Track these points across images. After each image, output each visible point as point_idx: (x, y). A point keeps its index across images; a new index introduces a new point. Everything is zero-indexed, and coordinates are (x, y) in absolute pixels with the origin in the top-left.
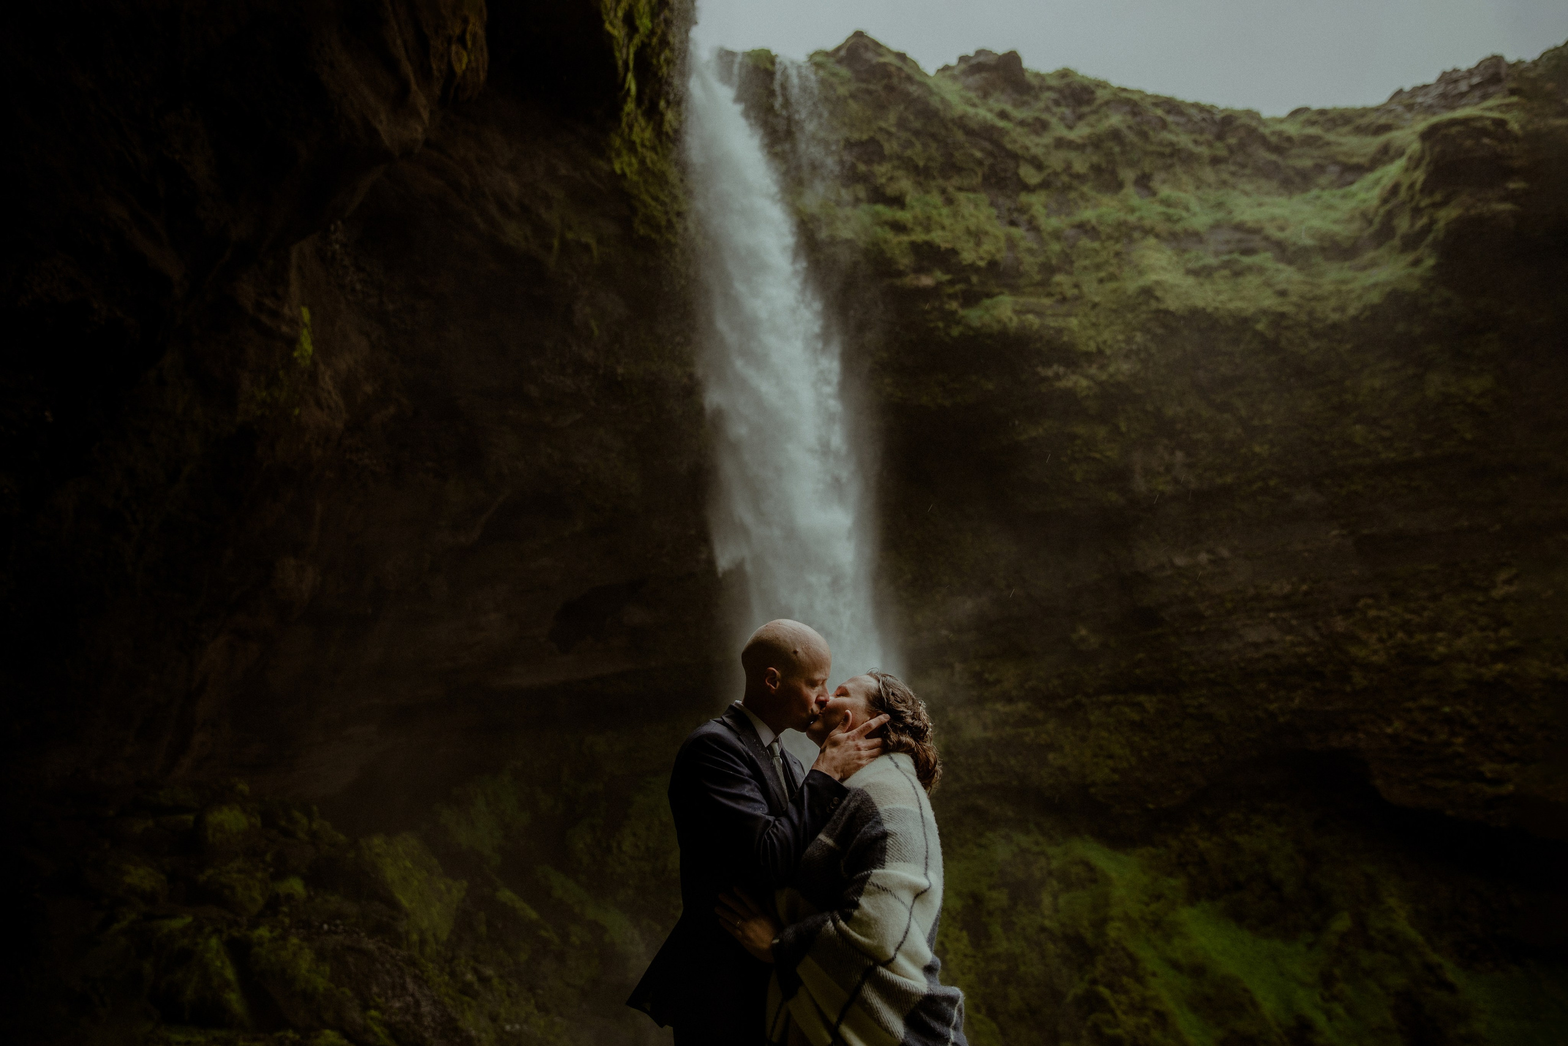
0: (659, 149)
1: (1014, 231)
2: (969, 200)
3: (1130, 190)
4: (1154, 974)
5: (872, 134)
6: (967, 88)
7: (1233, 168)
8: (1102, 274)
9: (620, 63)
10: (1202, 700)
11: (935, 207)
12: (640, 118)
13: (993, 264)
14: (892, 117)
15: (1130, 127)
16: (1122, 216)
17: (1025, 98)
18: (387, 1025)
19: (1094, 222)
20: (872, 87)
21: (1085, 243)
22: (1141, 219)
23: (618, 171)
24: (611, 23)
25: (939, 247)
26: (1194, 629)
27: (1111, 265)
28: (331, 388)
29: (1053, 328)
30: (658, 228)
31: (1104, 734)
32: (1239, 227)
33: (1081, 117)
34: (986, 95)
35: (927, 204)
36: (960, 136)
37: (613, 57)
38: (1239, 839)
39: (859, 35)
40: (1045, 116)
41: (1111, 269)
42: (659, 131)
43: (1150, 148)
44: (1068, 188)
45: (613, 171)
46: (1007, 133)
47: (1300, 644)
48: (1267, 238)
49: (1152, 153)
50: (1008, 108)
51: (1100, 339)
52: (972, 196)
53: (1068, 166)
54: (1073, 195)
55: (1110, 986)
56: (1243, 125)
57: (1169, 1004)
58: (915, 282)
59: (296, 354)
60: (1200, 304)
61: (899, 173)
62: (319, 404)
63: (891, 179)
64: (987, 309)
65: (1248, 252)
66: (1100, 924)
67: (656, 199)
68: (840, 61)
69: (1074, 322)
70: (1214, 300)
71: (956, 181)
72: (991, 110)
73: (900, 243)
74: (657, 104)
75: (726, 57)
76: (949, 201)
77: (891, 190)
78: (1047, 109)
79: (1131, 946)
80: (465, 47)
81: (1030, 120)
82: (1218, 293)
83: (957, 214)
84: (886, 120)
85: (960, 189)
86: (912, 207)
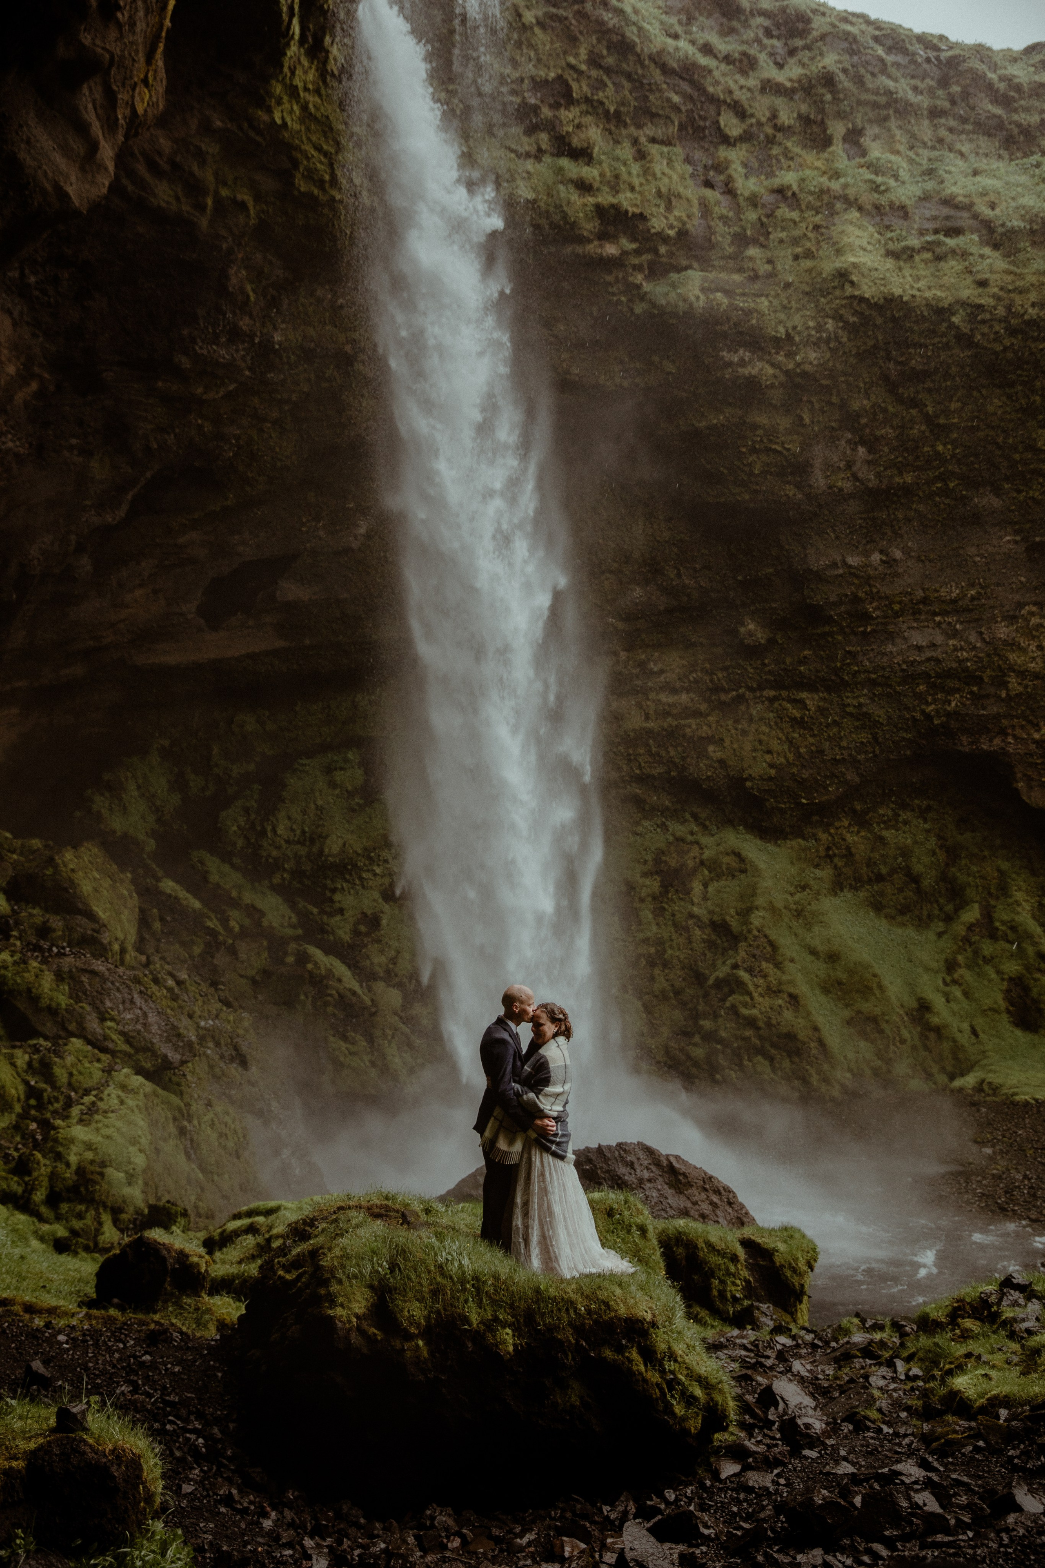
0: (323, 92)
1: (708, 193)
2: (662, 154)
3: (838, 147)
4: (792, 961)
5: (560, 71)
6: (669, 10)
7: (952, 123)
8: (799, 250)
9: (285, 9)
10: (862, 700)
13: (683, 233)
14: (583, 52)
15: (845, 71)
16: (825, 181)
17: (735, 23)
18: (123, 1033)
19: (795, 187)
20: (561, 12)
21: (785, 212)
22: (845, 186)
23: (279, 121)
25: (627, 212)
26: (861, 629)
27: (809, 240)
29: (742, 309)
30: (321, 184)
31: (765, 729)
32: (948, 202)
33: (792, 52)
34: (690, 19)
35: (617, 159)
36: (657, 76)
38: (885, 833)
40: (755, 50)
41: (809, 245)
42: (323, 73)
43: (864, 96)
44: (771, 141)
45: (273, 121)
46: (710, 72)
47: (962, 649)
48: (975, 216)
49: (866, 103)
50: (714, 39)
51: (789, 325)
52: (665, 149)
53: (774, 116)
54: (775, 151)
55: (750, 970)
56: (971, 70)
57: (803, 988)
58: (599, 251)
60: (897, 291)
61: (588, 120)
63: (579, 126)
64: (674, 286)
65: (955, 232)
66: (745, 913)
67: (318, 149)
69: (764, 303)
70: (912, 287)
71: (649, 130)
72: (693, 42)
73: (584, 205)
74: (322, 41)
76: (641, 156)
77: (576, 142)
78: (758, 40)
79: (772, 934)
80: (147, 85)
81: (737, 55)
82: (918, 279)
83: (646, 172)
84: (576, 55)
85: (653, 140)
86: (600, 163)
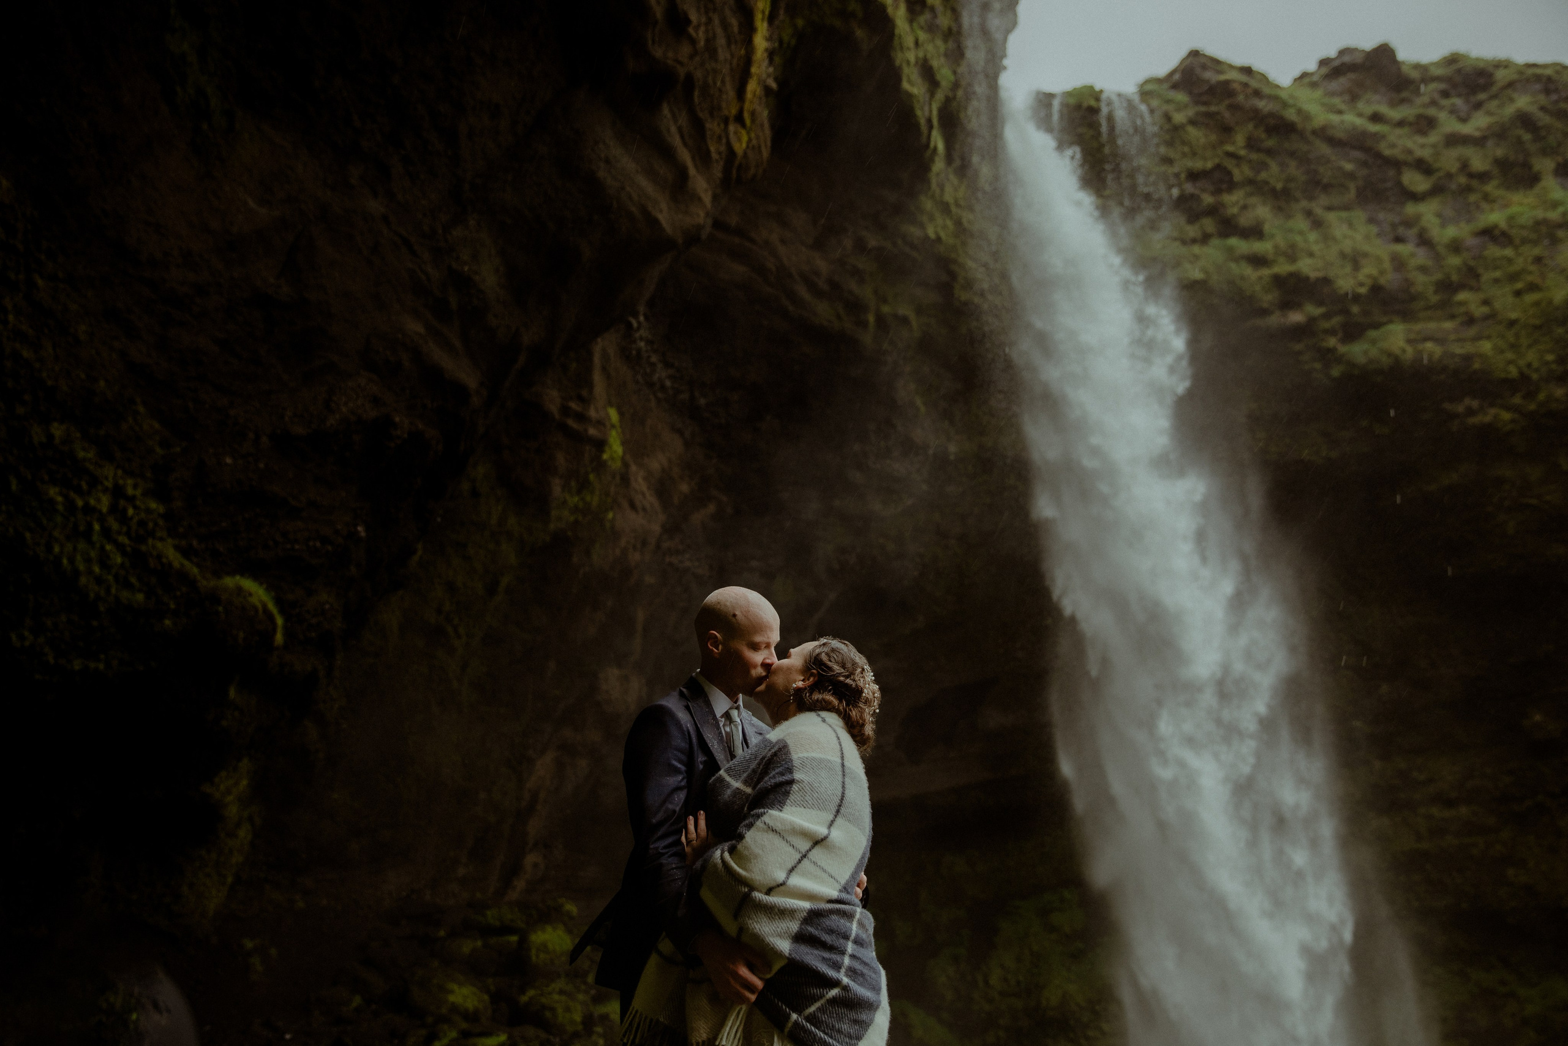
1: (1399, 248)
2: (1341, 219)
3: (1549, 182)
5: (1217, 161)
6: (1333, 94)
8: (1519, 285)
9: (923, 122)
11: (1301, 233)
12: (952, 177)
13: (1376, 289)
14: (1240, 139)
15: (1542, 109)
16: (1540, 214)
17: (1405, 94)
19: (1503, 225)
20: (1213, 109)
21: (1494, 251)
23: (932, 235)
24: (910, 82)
25: (1308, 278)
27: (1530, 273)
28: (644, 488)
29: (1460, 355)
30: (980, 292)
33: (1478, 106)
34: (1354, 98)
35: (1291, 230)
36: (1325, 149)
37: (915, 116)
39: (1195, 54)
40: (1432, 112)
41: (1530, 278)
42: (973, 188)
44: (1469, 189)
45: (927, 237)
46: (1383, 137)
50: (1384, 109)
51: (1522, 363)
52: (1344, 214)
53: (1465, 166)
54: (1473, 198)
58: (1282, 321)
59: (605, 456)
61: (1253, 200)
62: (633, 506)
64: (1374, 342)
67: (977, 261)
68: (1175, 86)
69: (1486, 346)
71: (1324, 200)
72: (1360, 115)
73: (1260, 278)
74: (969, 160)
75: (1044, 100)
76: (1317, 224)
77: (1244, 221)
78: (1433, 103)
80: (744, 125)
81: (1412, 119)
83: (1327, 238)
84: (1234, 143)
85: (1330, 208)
86: (1272, 236)
